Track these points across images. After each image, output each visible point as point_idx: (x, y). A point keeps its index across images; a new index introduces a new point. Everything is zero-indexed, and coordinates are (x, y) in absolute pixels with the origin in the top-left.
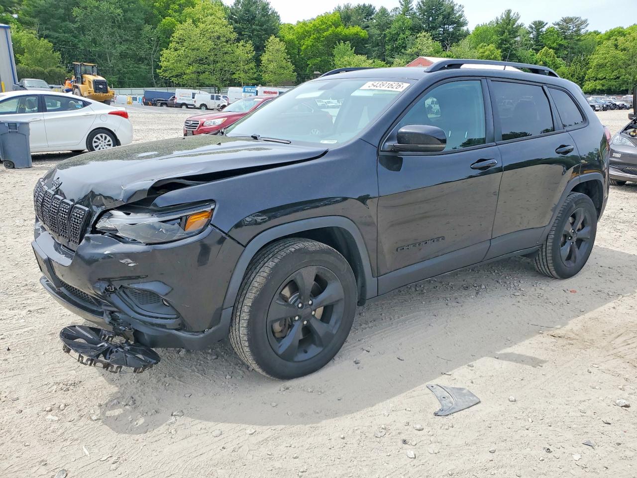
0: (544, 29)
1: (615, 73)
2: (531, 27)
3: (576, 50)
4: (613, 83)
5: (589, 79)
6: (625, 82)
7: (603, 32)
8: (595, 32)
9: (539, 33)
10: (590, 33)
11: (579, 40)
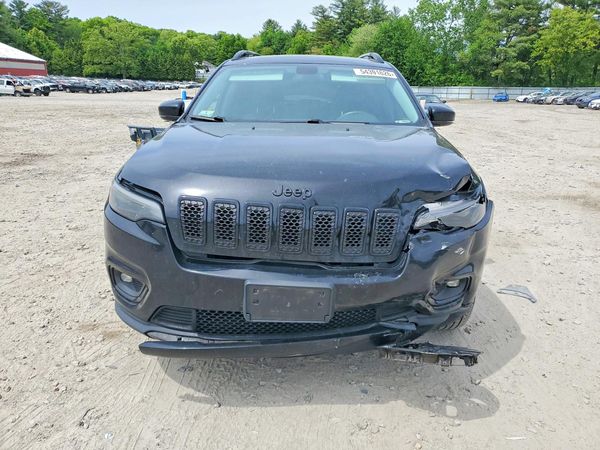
0: (26, 9)
1: (109, 59)
2: (11, 5)
3: (64, 34)
4: (109, 67)
5: (87, 63)
6: (119, 68)
7: (84, 20)
8: (75, 19)
9: (22, 13)
10: (71, 19)
11: (64, 24)
